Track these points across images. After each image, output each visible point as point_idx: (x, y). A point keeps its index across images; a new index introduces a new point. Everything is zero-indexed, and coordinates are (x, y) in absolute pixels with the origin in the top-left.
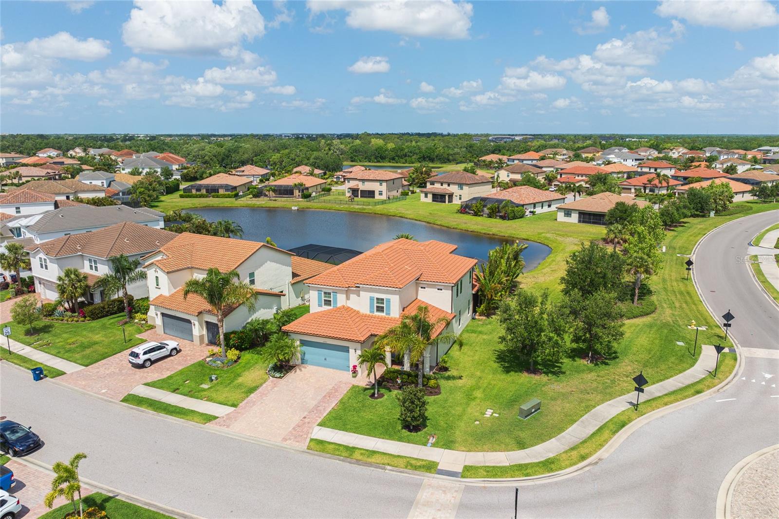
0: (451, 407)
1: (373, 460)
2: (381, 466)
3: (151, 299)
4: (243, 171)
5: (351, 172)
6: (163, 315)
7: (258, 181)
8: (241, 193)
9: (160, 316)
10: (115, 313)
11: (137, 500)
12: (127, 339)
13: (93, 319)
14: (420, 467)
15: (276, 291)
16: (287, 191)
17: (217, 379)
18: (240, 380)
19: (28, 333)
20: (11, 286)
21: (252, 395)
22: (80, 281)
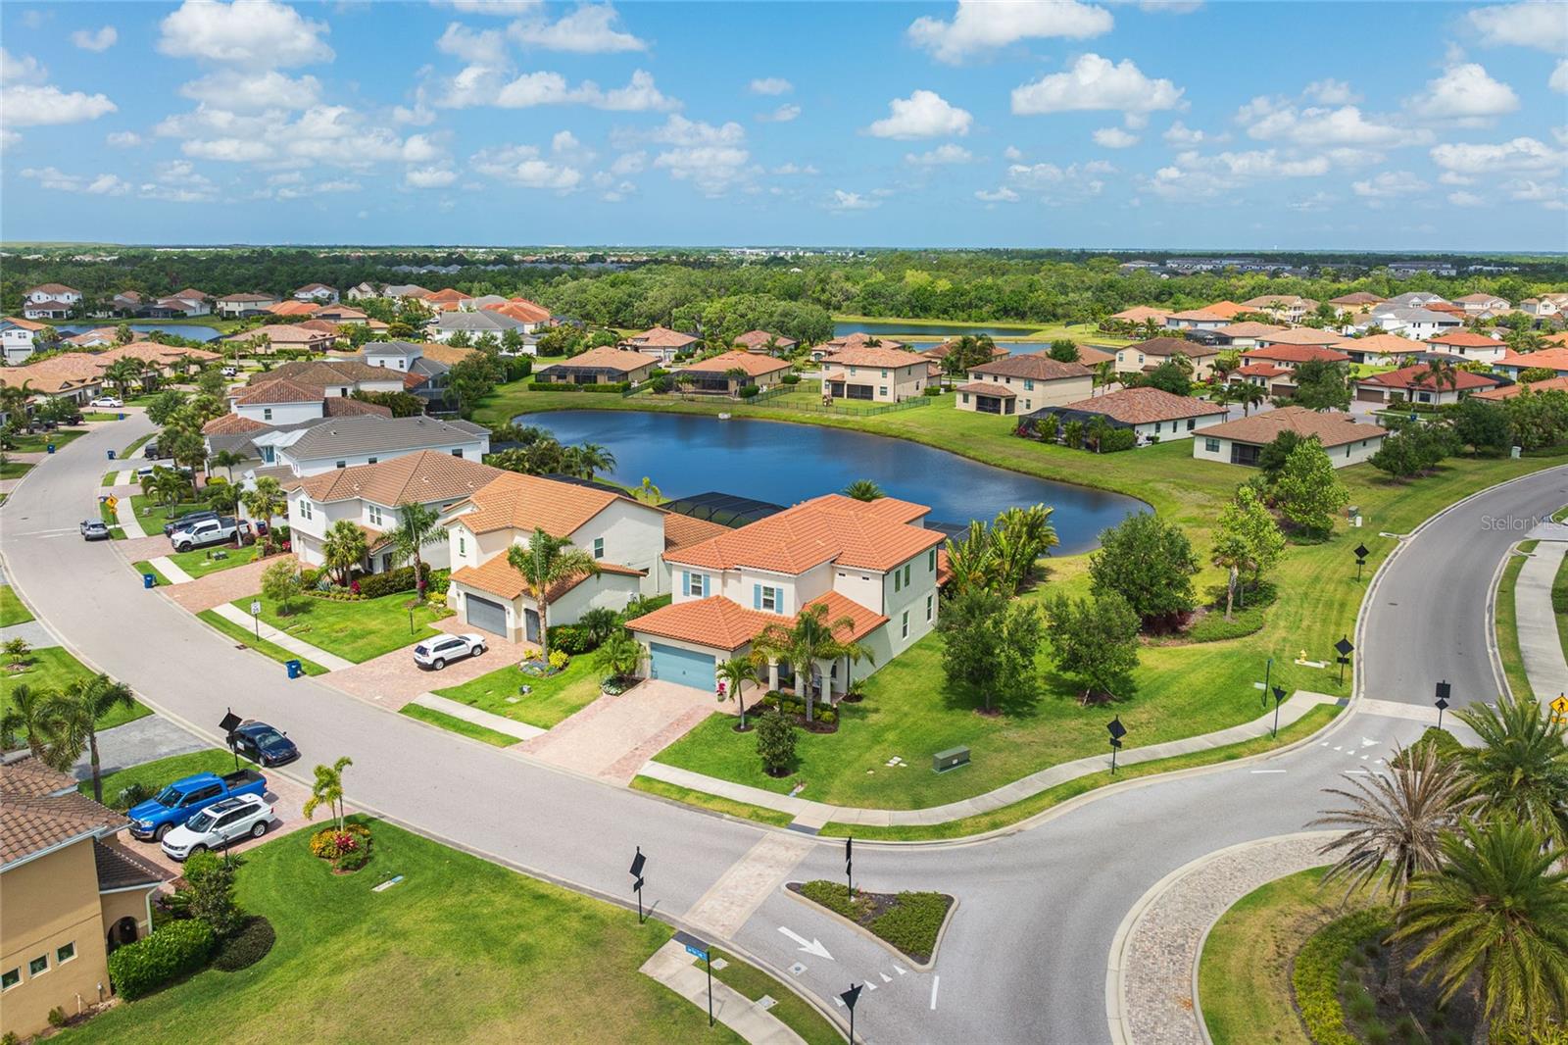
0: (843, 750)
1: (710, 806)
2: (719, 814)
3: (453, 572)
4: (647, 339)
5: (844, 345)
6: (468, 595)
7: (673, 359)
8: (635, 385)
9: (463, 597)
10: (403, 590)
11: (406, 825)
12: (415, 628)
13: (371, 597)
14: (768, 818)
15: (636, 568)
16: (716, 383)
17: (530, 690)
18: (562, 695)
19: (283, 612)
20: (257, 541)
21: (574, 715)
22: (355, 540)
